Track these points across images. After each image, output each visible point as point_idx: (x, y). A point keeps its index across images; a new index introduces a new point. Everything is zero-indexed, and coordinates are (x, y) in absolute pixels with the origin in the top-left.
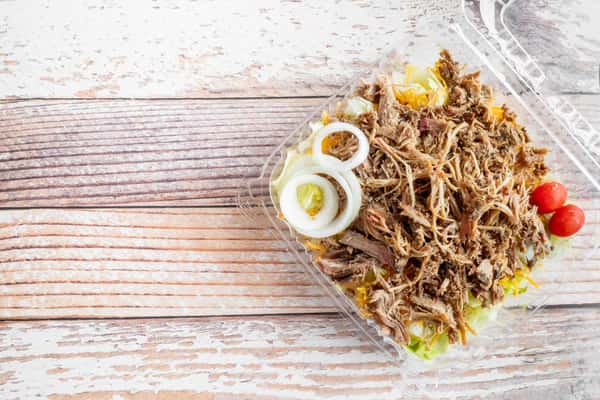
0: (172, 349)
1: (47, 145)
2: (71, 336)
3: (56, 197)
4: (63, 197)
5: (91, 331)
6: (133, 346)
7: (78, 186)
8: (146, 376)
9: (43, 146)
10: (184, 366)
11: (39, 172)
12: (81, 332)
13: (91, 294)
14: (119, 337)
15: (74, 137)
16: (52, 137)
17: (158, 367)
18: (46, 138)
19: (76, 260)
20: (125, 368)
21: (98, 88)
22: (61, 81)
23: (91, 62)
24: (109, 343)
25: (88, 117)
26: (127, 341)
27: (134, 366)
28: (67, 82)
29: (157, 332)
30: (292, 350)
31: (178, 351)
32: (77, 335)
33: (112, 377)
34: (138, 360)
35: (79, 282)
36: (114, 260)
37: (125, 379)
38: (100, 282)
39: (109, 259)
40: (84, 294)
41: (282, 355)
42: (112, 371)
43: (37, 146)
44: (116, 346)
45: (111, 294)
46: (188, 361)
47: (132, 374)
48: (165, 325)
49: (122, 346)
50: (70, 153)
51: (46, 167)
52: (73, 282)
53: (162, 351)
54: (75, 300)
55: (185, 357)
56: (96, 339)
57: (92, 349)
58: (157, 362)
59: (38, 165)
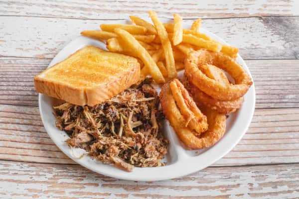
0: (69, 182)
1: (13, 76)
2: (4, 170)
3: (11, 100)
4: (16, 100)
5: (18, 168)
6: (43, 179)
7: (26, 95)
8: (49, 197)
9: (10, 76)
10: (74, 193)
11: (5, 88)
12: (10, 168)
13: (21, 148)
14: (34, 173)
15: (29, 74)
16: (16, 73)
17: (57, 192)
18: (12, 73)
19: (17, 130)
20: (35, 191)
21: (47, 54)
22: (27, 50)
23: (45, 43)
24: (28, 176)
25: (38, 66)
26: (39, 175)
27: (42, 190)
28: (30, 51)
29: (60, 172)
30: (151, 187)
31: (72, 183)
32: (8, 169)
33: (25, 195)
34: (45, 187)
35: (16, 142)
36: (40, 132)
37: (33, 197)
38: (29, 143)
39: (37, 132)
40: (17, 148)
41: (143, 190)
42: (26, 192)
43: (7, 76)
44: (31, 178)
45: (35, 149)
46: (78, 190)
47: (39, 194)
48: (66, 169)
49: (36, 178)
50: (25, 81)
51: (9, 86)
52: (12, 141)
53: (62, 183)
54: (10, 151)
55: (77, 188)
56: (19, 173)
57: (16, 178)
58: (57, 189)
59: (5, 84)
